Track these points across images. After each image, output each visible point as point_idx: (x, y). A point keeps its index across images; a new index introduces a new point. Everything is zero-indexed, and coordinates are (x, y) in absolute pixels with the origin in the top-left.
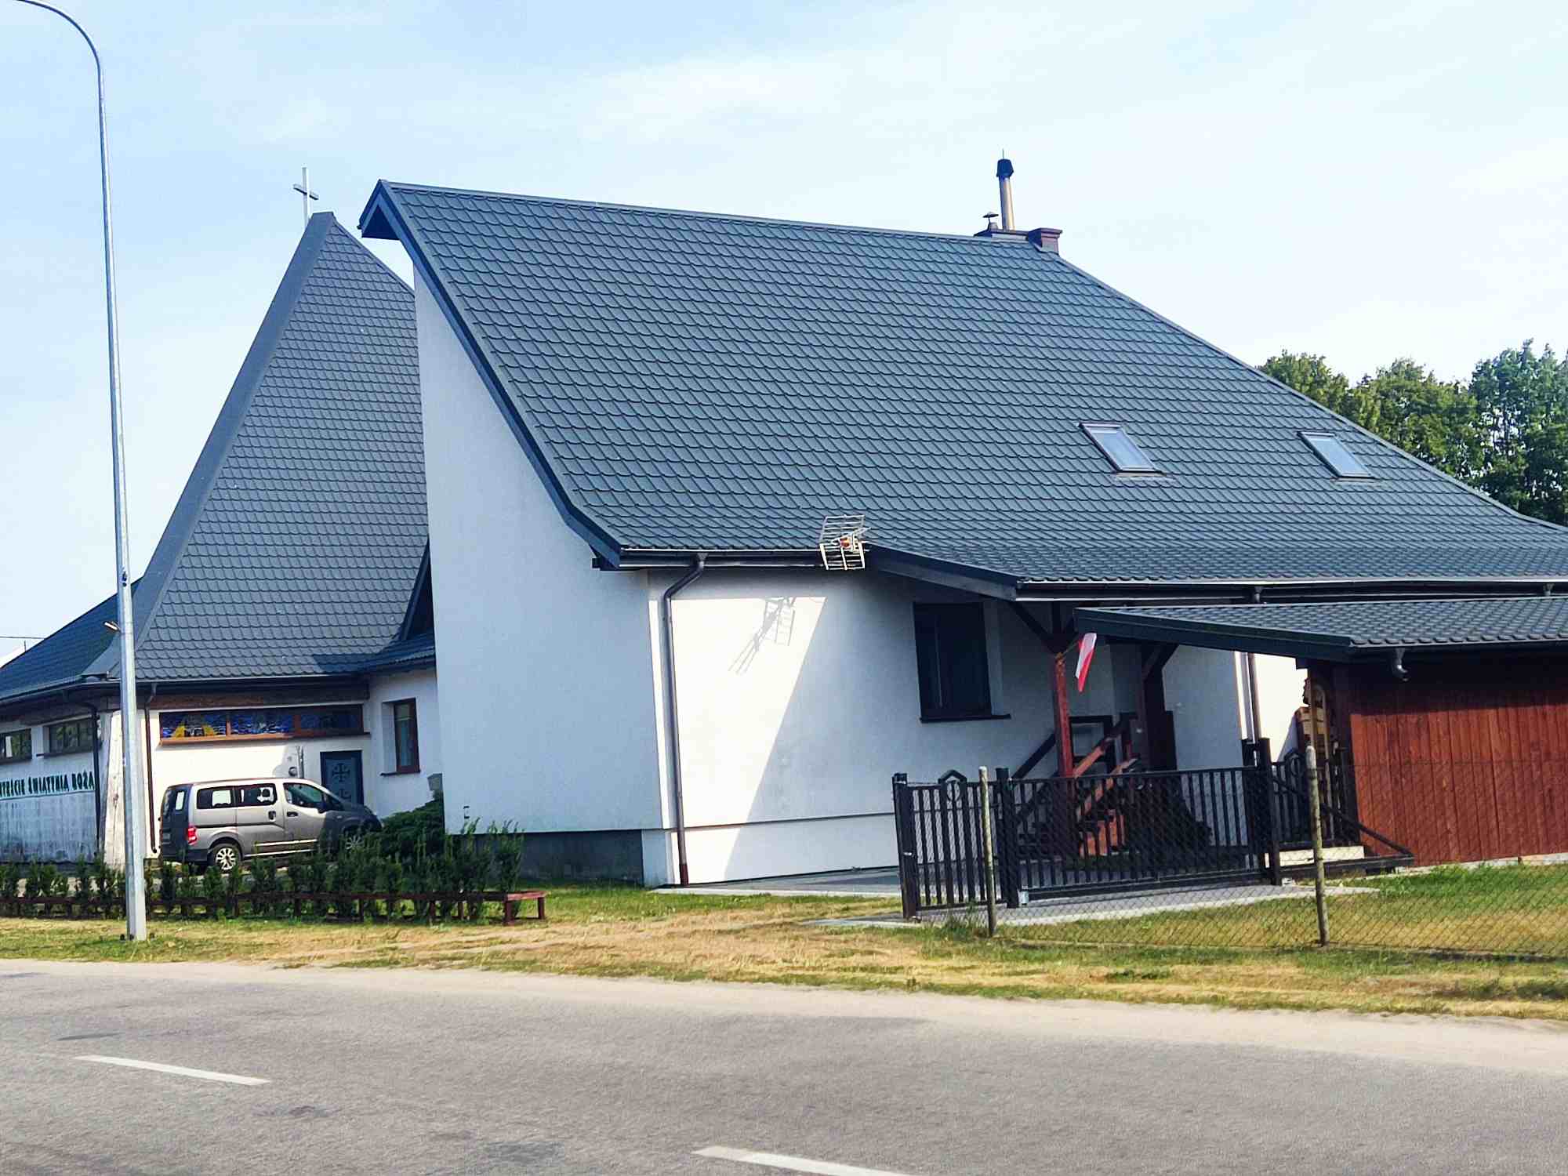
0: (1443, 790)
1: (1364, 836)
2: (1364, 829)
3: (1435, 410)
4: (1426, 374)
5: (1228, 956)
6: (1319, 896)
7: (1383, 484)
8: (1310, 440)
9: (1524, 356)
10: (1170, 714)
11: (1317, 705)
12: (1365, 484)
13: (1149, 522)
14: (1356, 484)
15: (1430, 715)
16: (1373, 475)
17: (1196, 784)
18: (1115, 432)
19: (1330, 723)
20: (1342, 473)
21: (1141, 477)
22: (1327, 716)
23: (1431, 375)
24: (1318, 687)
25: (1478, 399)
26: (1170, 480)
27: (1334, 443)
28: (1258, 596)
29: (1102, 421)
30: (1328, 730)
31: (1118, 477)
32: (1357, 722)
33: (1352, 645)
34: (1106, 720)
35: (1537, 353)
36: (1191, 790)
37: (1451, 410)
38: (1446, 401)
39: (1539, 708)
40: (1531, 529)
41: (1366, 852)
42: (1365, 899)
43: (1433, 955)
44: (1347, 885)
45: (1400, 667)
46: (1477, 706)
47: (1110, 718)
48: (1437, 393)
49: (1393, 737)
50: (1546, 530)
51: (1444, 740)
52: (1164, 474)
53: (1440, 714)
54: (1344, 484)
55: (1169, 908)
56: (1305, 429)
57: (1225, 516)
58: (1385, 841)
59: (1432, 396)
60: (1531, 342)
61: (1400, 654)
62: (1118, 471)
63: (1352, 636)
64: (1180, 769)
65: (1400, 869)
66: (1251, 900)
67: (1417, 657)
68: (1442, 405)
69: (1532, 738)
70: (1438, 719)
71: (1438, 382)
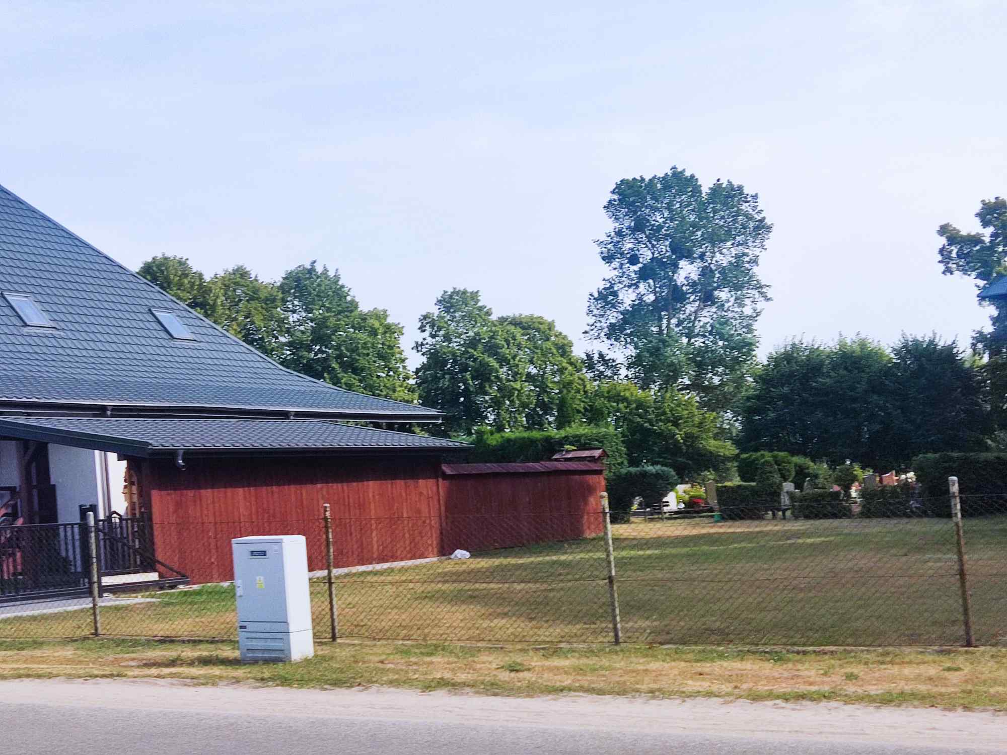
0: (210, 537)
1: (158, 566)
2: (160, 563)
3: (257, 299)
4: (253, 276)
5: (37, 644)
6: (95, 605)
7: (201, 344)
8: (156, 314)
9: (312, 271)
10: (54, 486)
11: (132, 483)
12: (190, 344)
13: (45, 360)
14: (185, 343)
15: (202, 491)
16: (196, 339)
17: (69, 533)
18: (25, 299)
19: (140, 495)
20: (175, 336)
21: (42, 330)
22: (138, 490)
23: (256, 277)
24: (132, 472)
25: (283, 293)
26: (62, 333)
27: (173, 317)
28: (109, 413)
29: (17, 291)
30: (138, 500)
31: (25, 330)
32: (155, 495)
33: (150, 447)
34: (12, 490)
35: (319, 269)
36: (66, 536)
37: (267, 299)
38: (263, 295)
39: (269, 488)
40: (291, 378)
41: (160, 576)
42: (151, 605)
43: (159, 641)
44: (143, 597)
45: (181, 462)
46: (232, 486)
47: (15, 487)
48: (258, 290)
49: (178, 505)
50: (300, 379)
51: (211, 506)
52: (58, 330)
53: (209, 490)
54: (177, 343)
55: (19, 614)
56: (154, 307)
57: (97, 359)
58: (172, 569)
59: (256, 290)
60: (314, 262)
61: (181, 452)
62: (26, 325)
63: (150, 442)
64: (60, 523)
65: (181, 587)
66: (76, 608)
67: (193, 456)
68: (261, 296)
69: (265, 506)
70: (207, 494)
71: (260, 282)
